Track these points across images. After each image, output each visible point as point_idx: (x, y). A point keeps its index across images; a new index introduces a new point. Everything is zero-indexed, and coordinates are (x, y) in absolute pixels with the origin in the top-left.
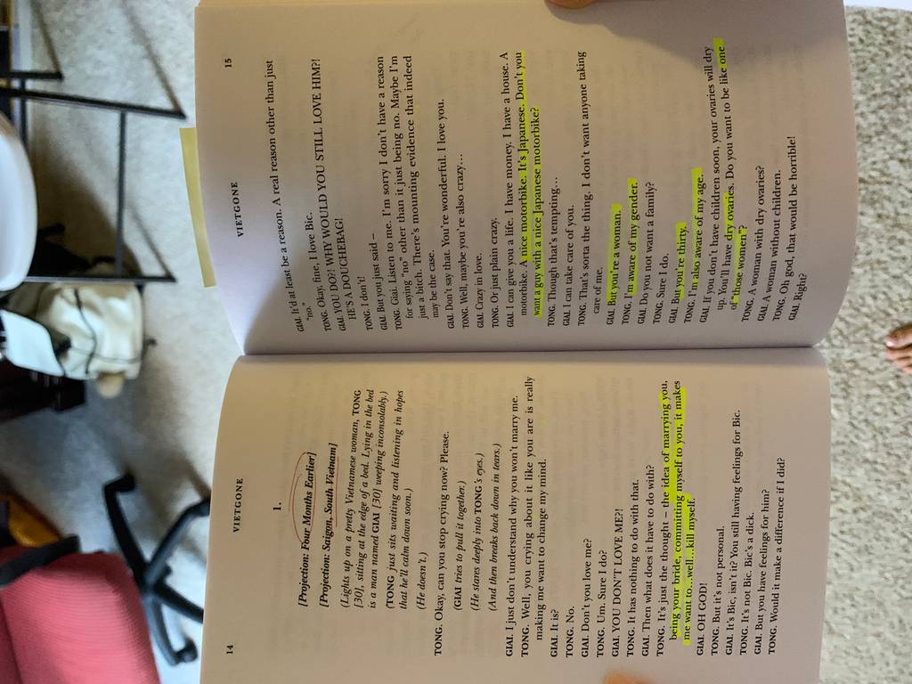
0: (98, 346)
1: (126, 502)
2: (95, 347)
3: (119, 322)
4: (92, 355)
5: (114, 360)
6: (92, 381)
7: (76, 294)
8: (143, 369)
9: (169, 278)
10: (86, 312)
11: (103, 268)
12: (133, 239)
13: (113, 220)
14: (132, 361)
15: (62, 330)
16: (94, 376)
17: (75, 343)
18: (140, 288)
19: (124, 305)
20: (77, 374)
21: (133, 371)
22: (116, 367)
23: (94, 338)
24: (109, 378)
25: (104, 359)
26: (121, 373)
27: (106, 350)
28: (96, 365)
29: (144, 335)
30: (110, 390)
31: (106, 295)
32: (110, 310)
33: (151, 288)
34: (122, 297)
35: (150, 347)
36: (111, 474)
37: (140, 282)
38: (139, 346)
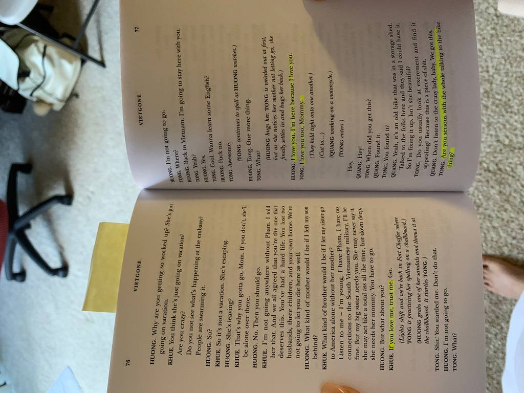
0: (44, 83)
1: (21, 178)
2: (42, 83)
3: (62, 74)
4: (39, 86)
5: (50, 95)
6: (32, 101)
7: (45, 48)
8: (64, 108)
9: (102, 63)
10: (46, 60)
11: (66, 41)
12: (91, 33)
13: (84, 17)
14: (61, 101)
15: (28, 64)
16: (35, 100)
17: (32, 75)
18: (83, 62)
19: (70, 67)
20: (25, 94)
21: (58, 106)
22: (50, 100)
23: (44, 77)
24: (43, 104)
25: (45, 92)
26: (51, 105)
27: (48, 87)
28: (38, 93)
29: (73, 89)
30: (41, 111)
31: (62, 57)
32: (61, 66)
33: (90, 64)
34: (71, 62)
35: (74, 98)
36: (19, 159)
37: (84, 58)
38: (68, 95)
